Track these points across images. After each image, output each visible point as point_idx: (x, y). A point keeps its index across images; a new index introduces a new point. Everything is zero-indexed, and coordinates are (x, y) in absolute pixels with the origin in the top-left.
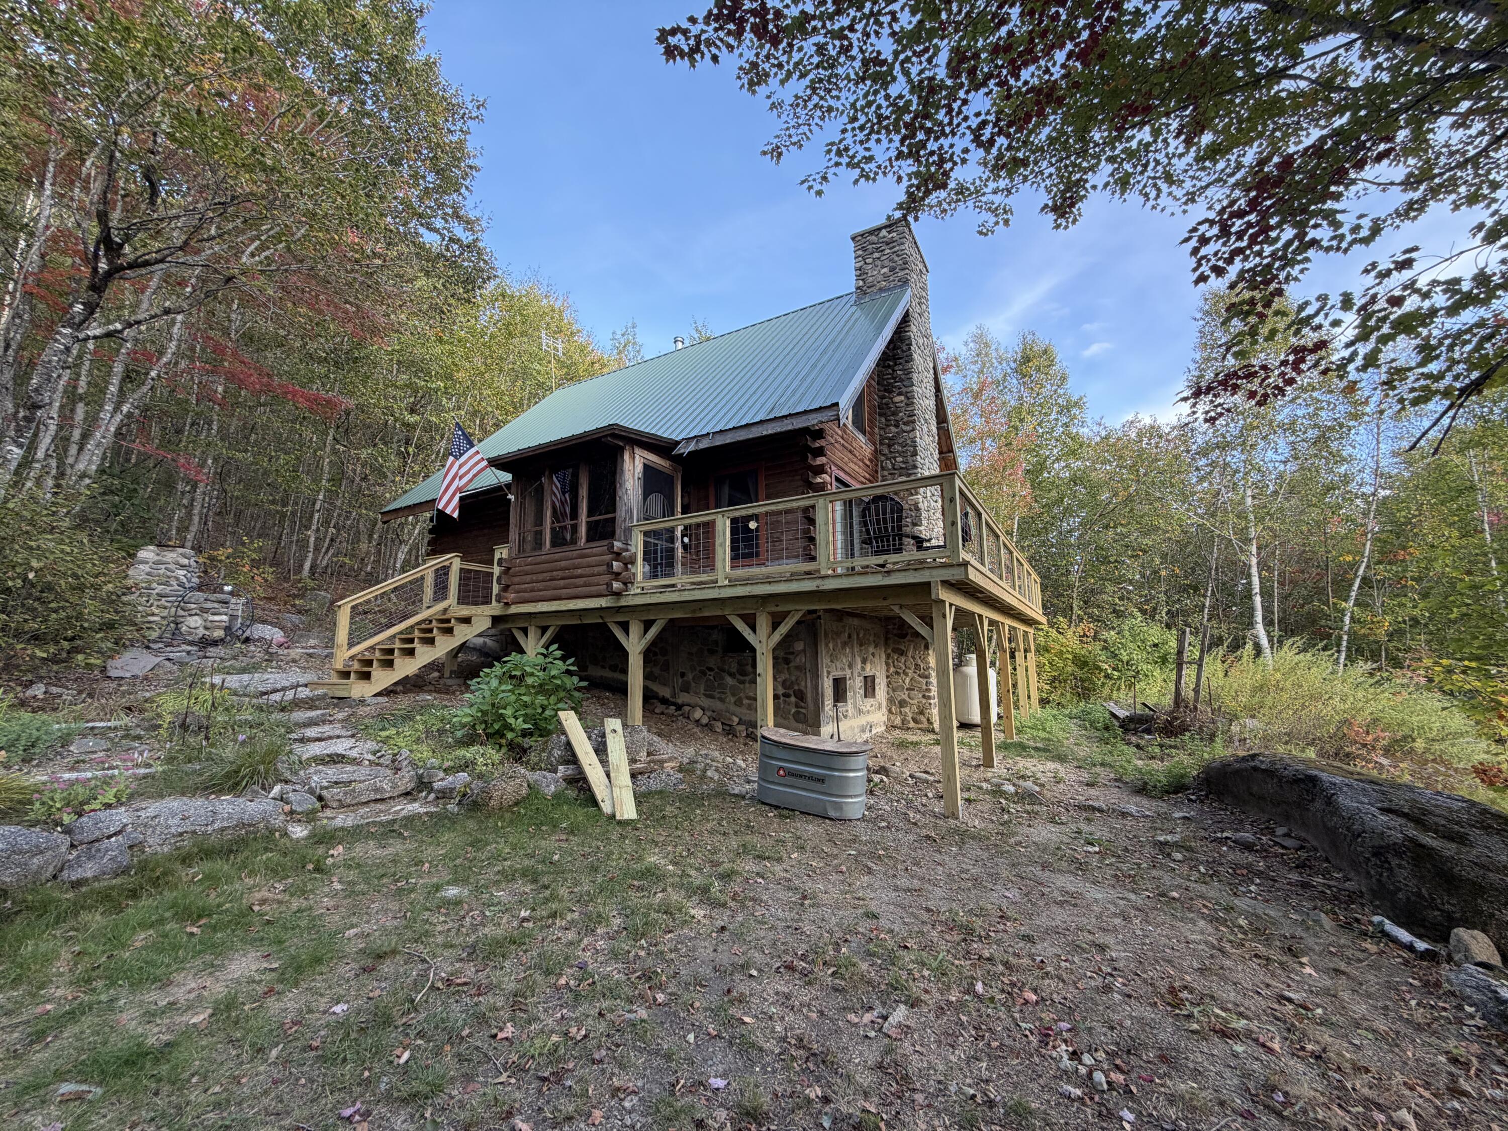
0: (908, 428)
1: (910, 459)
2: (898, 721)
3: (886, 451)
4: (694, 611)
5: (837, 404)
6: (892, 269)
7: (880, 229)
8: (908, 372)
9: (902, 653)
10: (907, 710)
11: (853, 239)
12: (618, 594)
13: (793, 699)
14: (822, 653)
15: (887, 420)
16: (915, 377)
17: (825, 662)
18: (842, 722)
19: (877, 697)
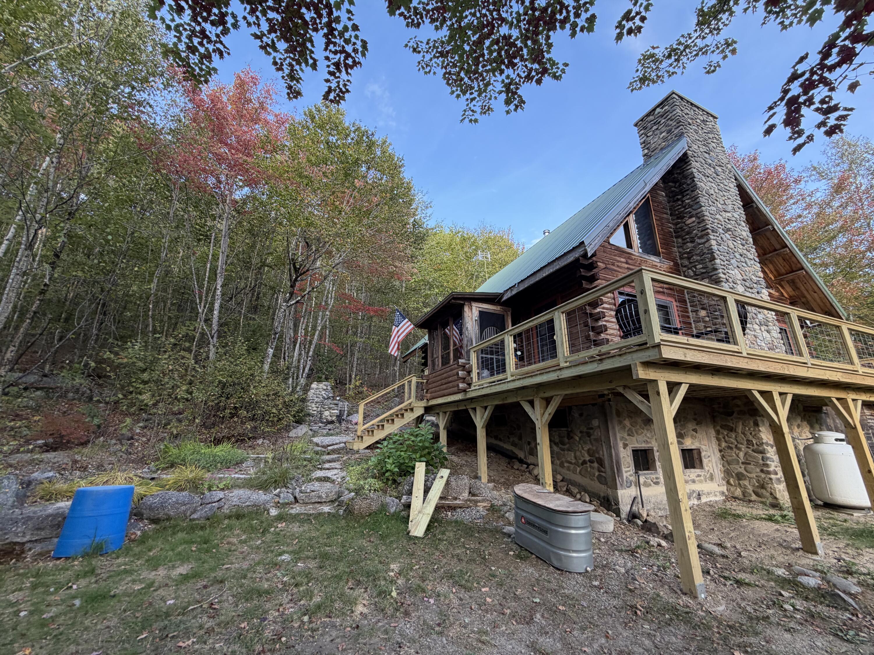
0: (703, 241)
1: (709, 264)
2: (738, 492)
3: (686, 262)
4: (503, 400)
5: (583, 243)
6: (669, 132)
7: (654, 110)
8: (695, 199)
9: (731, 430)
10: (746, 483)
11: (636, 125)
12: (464, 391)
13: (596, 465)
14: (614, 428)
15: (683, 240)
16: (703, 200)
17: (618, 436)
18: (650, 488)
19: (707, 468)
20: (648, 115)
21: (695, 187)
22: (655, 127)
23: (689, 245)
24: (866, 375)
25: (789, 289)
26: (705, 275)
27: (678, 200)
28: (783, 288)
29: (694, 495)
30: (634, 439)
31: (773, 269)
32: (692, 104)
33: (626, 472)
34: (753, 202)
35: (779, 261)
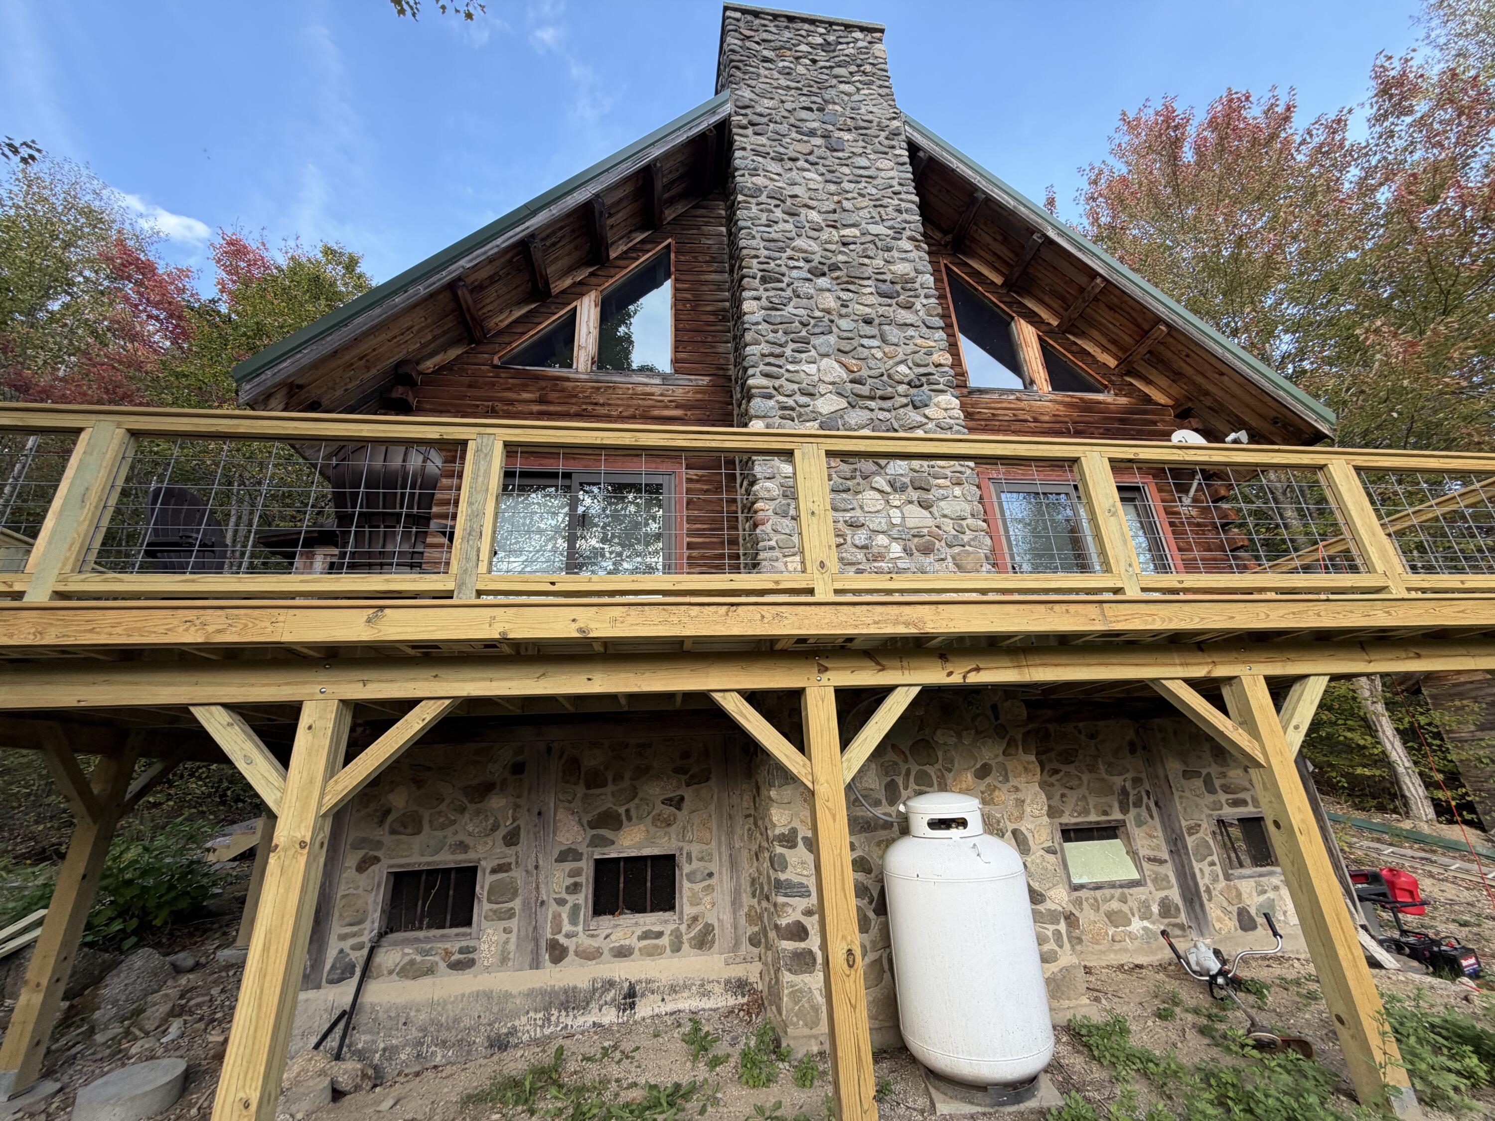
16: (741, 214)
18: (427, 981)
19: (689, 910)
25: (1164, 382)
28: (1149, 382)
29: (609, 996)
31: (1104, 342)
32: (791, 19)
33: (343, 937)
34: (973, 188)
35: (1104, 316)
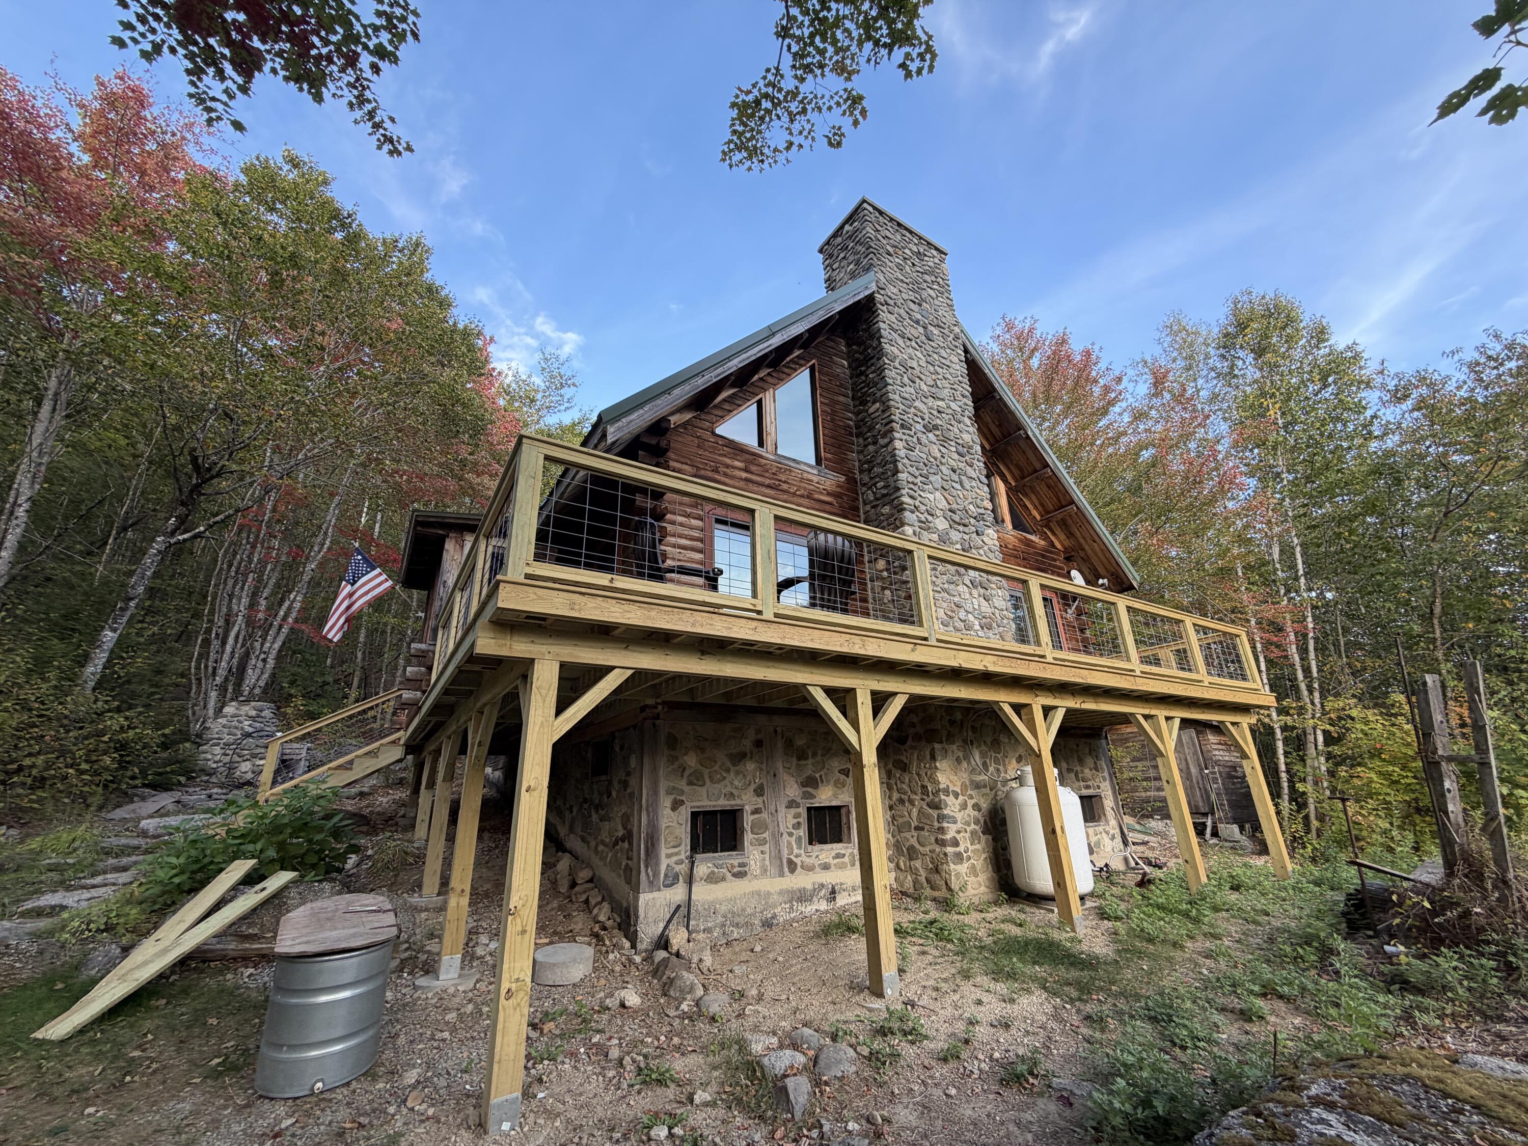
0: (886, 440)
1: (891, 481)
2: (909, 883)
7: (842, 227)
8: (881, 370)
11: (821, 251)
13: (626, 845)
14: (654, 770)
15: (865, 439)
16: (891, 374)
17: (663, 785)
18: (723, 885)
20: (835, 235)
21: (880, 352)
22: (842, 255)
23: (871, 448)
24: (1060, 663)
25: (1062, 536)
26: (886, 499)
27: (862, 373)
28: (1054, 534)
29: (822, 893)
30: (703, 791)
31: (1037, 504)
32: (899, 225)
33: (669, 856)
34: (995, 390)
35: (1042, 489)
